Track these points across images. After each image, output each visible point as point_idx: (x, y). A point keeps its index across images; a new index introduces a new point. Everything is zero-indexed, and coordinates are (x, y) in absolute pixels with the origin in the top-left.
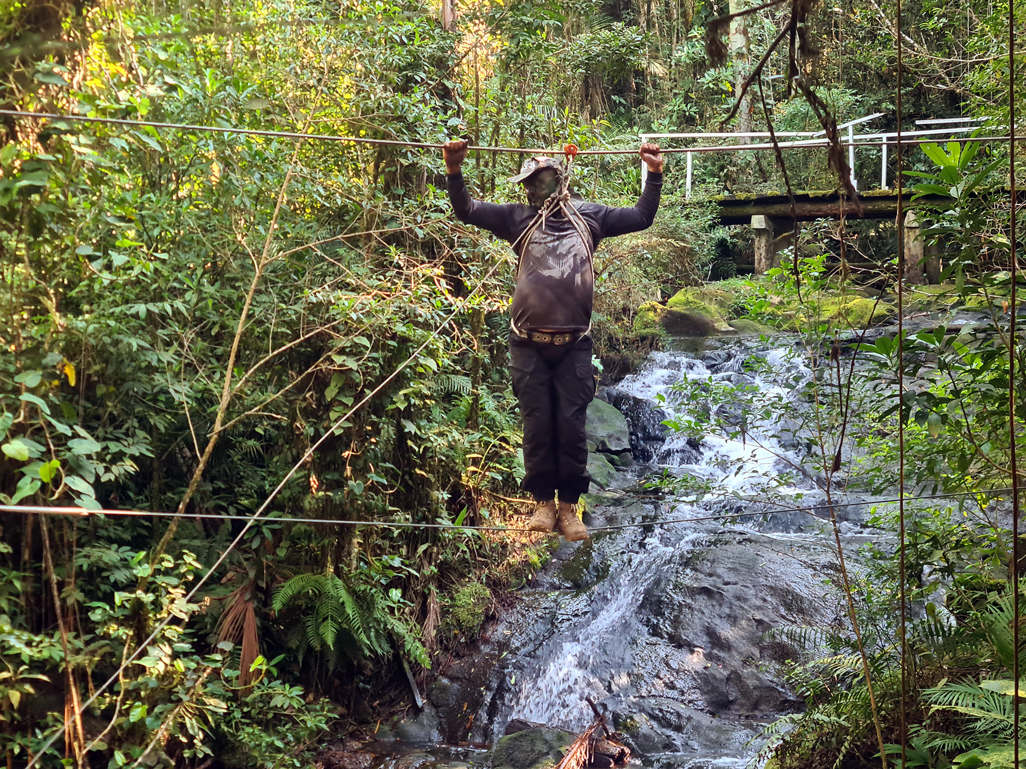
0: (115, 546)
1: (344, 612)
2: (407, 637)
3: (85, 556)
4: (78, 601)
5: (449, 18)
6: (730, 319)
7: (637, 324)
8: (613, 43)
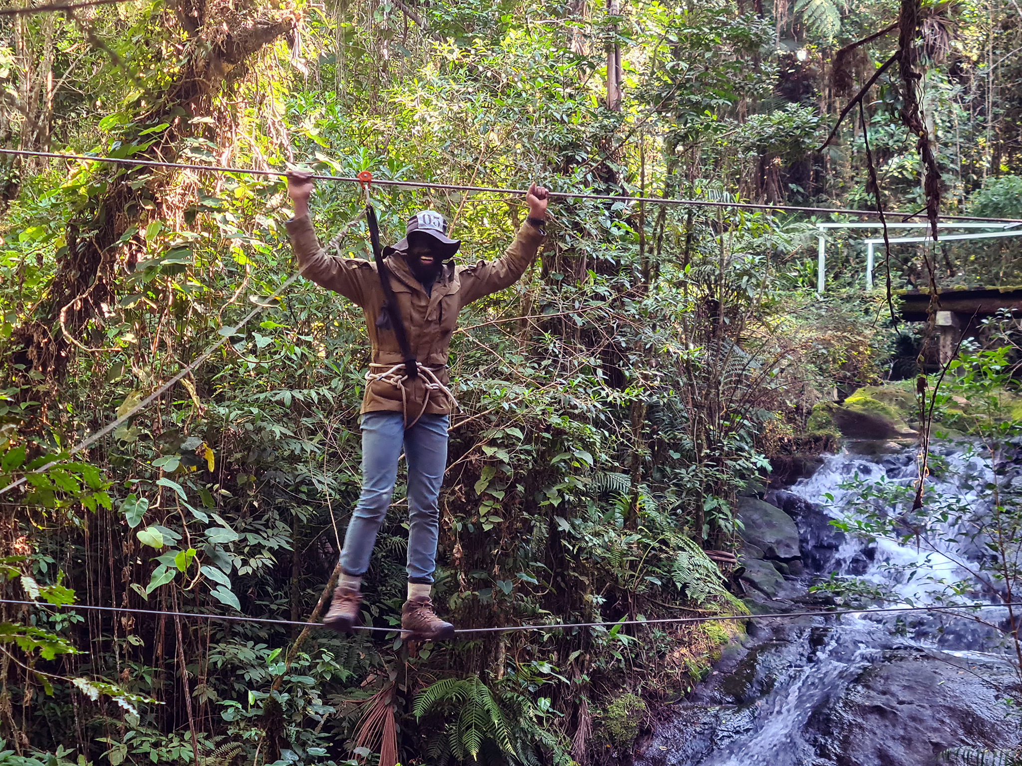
0: (251, 644)
1: (489, 720)
2: (556, 748)
3: (220, 653)
4: (210, 700)
5: (614, 97)
6: (912, 421)
7: (811, 424)
8: (787, 125)
